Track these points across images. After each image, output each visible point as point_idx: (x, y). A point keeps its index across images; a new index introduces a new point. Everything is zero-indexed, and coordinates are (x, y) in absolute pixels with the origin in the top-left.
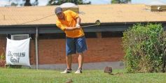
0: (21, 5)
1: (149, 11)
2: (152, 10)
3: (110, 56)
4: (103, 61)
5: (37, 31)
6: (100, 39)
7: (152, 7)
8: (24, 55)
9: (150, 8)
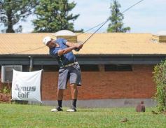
0: (2, 31)
1: (157, 42)
2: (160, 41)
3: (114, 92)
4: (106, 98)
5: (31, 61)
6: (102, 73)
7: (160, 37)
8: (34, 89)
9: (158, 39)
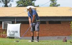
0: (3, 6)
3: (53, 33)
4: (49, 36)
5: (16, 20)
8: (17, 32)
